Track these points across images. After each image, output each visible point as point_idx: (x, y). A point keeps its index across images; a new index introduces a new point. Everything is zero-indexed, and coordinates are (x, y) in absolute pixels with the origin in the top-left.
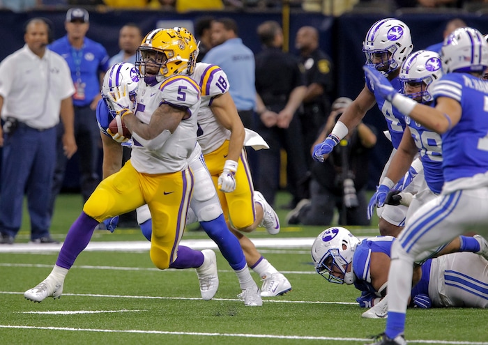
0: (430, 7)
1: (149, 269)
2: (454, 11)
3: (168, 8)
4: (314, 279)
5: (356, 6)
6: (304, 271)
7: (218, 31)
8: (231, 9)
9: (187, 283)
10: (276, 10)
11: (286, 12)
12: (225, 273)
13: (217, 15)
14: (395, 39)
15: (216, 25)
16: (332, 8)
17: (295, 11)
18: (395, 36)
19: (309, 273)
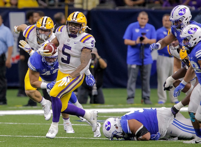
0: (131, 6)
1: (5, 123)
2: (142, 8)
3: (14, 7)
4: (79, 128)
5: (98, 6)
6: (75, 124)
7: (36, 17)
8: (42, 7)
9: (22, 129)
10: (62, 7)
11: (67, 8)
12: (39, 125)
13: (36, 10)
14: (182, 15)
15: (35, 14)
16: (87, 6)
17: (71, 8)
18: (182, 13)
19: (77, 125)
